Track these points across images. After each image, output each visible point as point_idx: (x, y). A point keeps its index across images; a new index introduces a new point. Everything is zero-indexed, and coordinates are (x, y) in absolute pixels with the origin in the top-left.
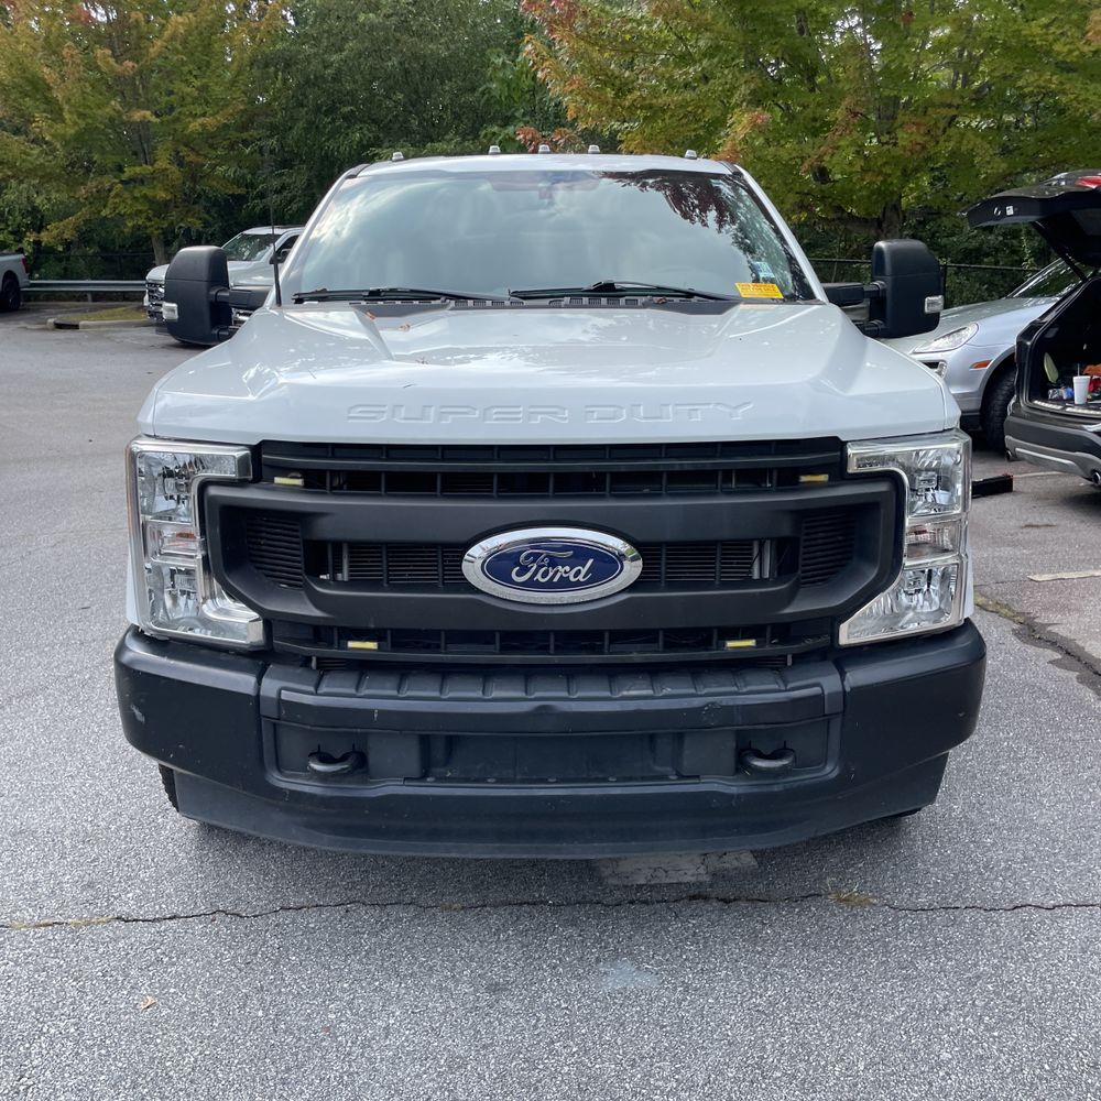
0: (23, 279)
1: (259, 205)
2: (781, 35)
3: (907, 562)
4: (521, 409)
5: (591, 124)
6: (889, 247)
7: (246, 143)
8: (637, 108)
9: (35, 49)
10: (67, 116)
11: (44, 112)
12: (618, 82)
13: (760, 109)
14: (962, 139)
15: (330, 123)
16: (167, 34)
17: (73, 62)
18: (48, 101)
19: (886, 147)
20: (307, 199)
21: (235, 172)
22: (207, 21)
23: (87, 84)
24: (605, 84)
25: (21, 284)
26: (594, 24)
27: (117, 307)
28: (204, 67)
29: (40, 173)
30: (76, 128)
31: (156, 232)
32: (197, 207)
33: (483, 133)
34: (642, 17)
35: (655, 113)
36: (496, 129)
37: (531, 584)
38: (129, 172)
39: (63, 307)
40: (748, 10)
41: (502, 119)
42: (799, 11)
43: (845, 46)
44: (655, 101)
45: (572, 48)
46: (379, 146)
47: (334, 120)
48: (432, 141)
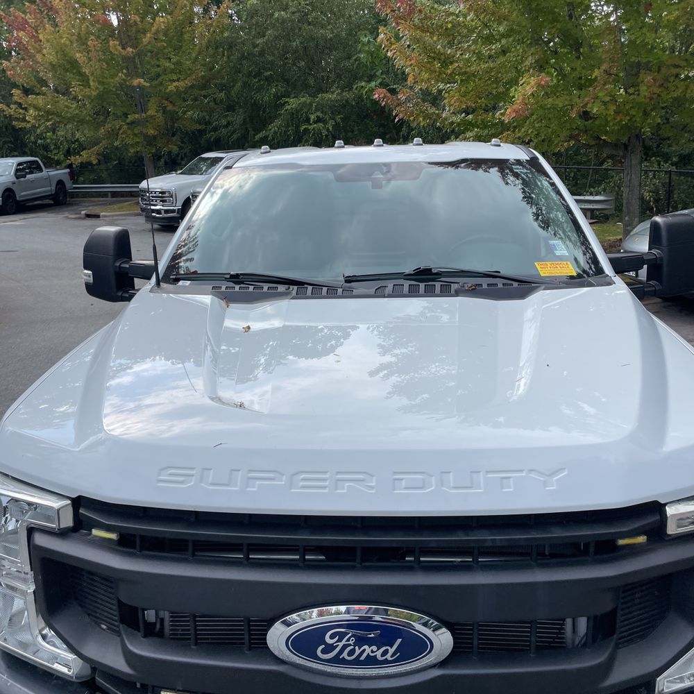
0: (69, 184)
1: (212, 136)
2: (558, 21)
4: (327, 476)
5: (424, 86)
6: (664, 222)
7: (205, 97)
8: (456, 75)
9: (71, 42)
10: (92, 83)
11: (78, 81)
12: (443, 57)
13: (543, 74)
14: (687, 89)
15: (257, 82)
16: (154, 29)
17: (95, 50)
18: (81, 74)
19: (632, 97)
20: (243, 132)
21: (198, 115)
22: (179, 20)
23: (104, 64)
24: (434, 59)
25: (67, 188)
26: (426, 18)
27: (126, 201)
28: (177, 49)
29: (76, 119)
30: (98, 91)
31: (148, 156)
32: (174, 139)
33: (355, 86)
34: (460, 12)
35: (469, 77)
36: (363, 84)
38: (130, 118)
39: (94, 202)
40: (534, 5)
41: (368, 77)
42: (569, 4)
43: (603, 28)
44: (468, 69)
45: (411, 35)
46: (289, 97)
47: (259, 81)
48: (323, 92)
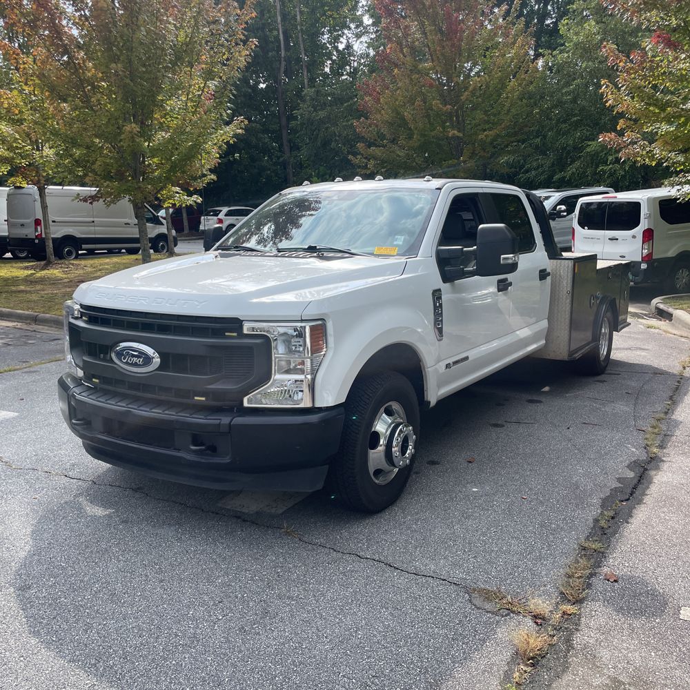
3: (277, 377)
16: (471, 88)
37: (127, 363)
